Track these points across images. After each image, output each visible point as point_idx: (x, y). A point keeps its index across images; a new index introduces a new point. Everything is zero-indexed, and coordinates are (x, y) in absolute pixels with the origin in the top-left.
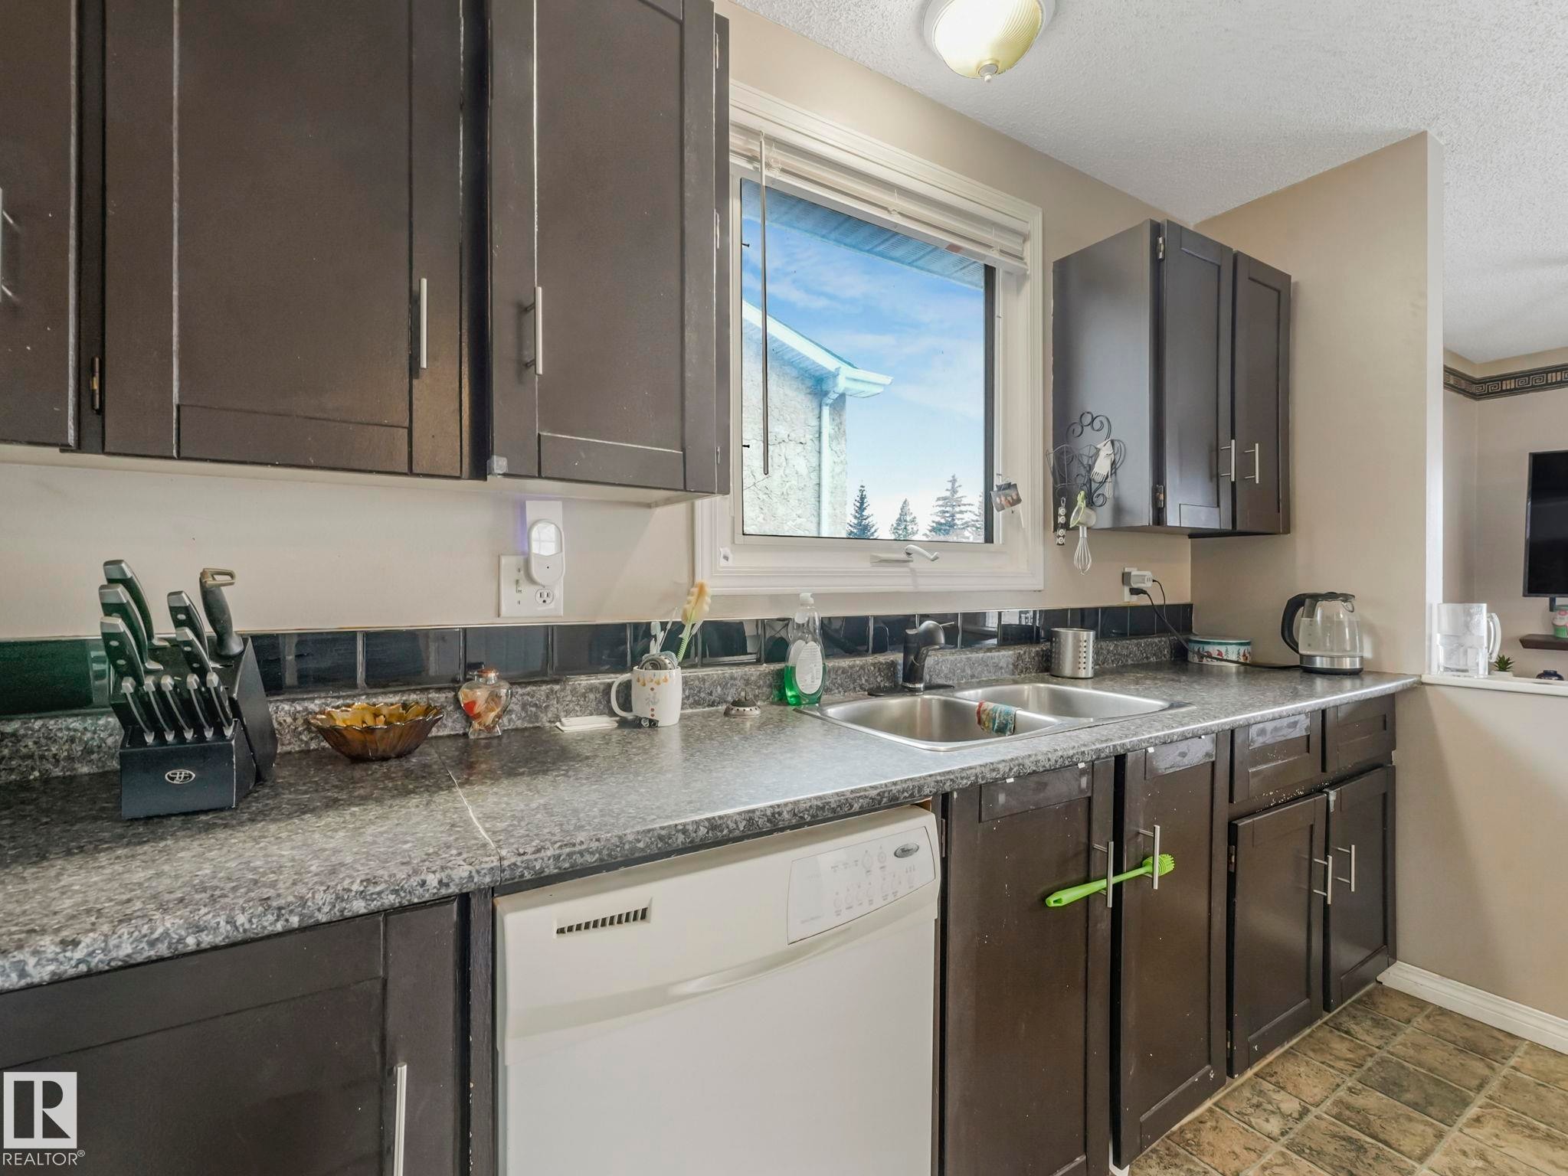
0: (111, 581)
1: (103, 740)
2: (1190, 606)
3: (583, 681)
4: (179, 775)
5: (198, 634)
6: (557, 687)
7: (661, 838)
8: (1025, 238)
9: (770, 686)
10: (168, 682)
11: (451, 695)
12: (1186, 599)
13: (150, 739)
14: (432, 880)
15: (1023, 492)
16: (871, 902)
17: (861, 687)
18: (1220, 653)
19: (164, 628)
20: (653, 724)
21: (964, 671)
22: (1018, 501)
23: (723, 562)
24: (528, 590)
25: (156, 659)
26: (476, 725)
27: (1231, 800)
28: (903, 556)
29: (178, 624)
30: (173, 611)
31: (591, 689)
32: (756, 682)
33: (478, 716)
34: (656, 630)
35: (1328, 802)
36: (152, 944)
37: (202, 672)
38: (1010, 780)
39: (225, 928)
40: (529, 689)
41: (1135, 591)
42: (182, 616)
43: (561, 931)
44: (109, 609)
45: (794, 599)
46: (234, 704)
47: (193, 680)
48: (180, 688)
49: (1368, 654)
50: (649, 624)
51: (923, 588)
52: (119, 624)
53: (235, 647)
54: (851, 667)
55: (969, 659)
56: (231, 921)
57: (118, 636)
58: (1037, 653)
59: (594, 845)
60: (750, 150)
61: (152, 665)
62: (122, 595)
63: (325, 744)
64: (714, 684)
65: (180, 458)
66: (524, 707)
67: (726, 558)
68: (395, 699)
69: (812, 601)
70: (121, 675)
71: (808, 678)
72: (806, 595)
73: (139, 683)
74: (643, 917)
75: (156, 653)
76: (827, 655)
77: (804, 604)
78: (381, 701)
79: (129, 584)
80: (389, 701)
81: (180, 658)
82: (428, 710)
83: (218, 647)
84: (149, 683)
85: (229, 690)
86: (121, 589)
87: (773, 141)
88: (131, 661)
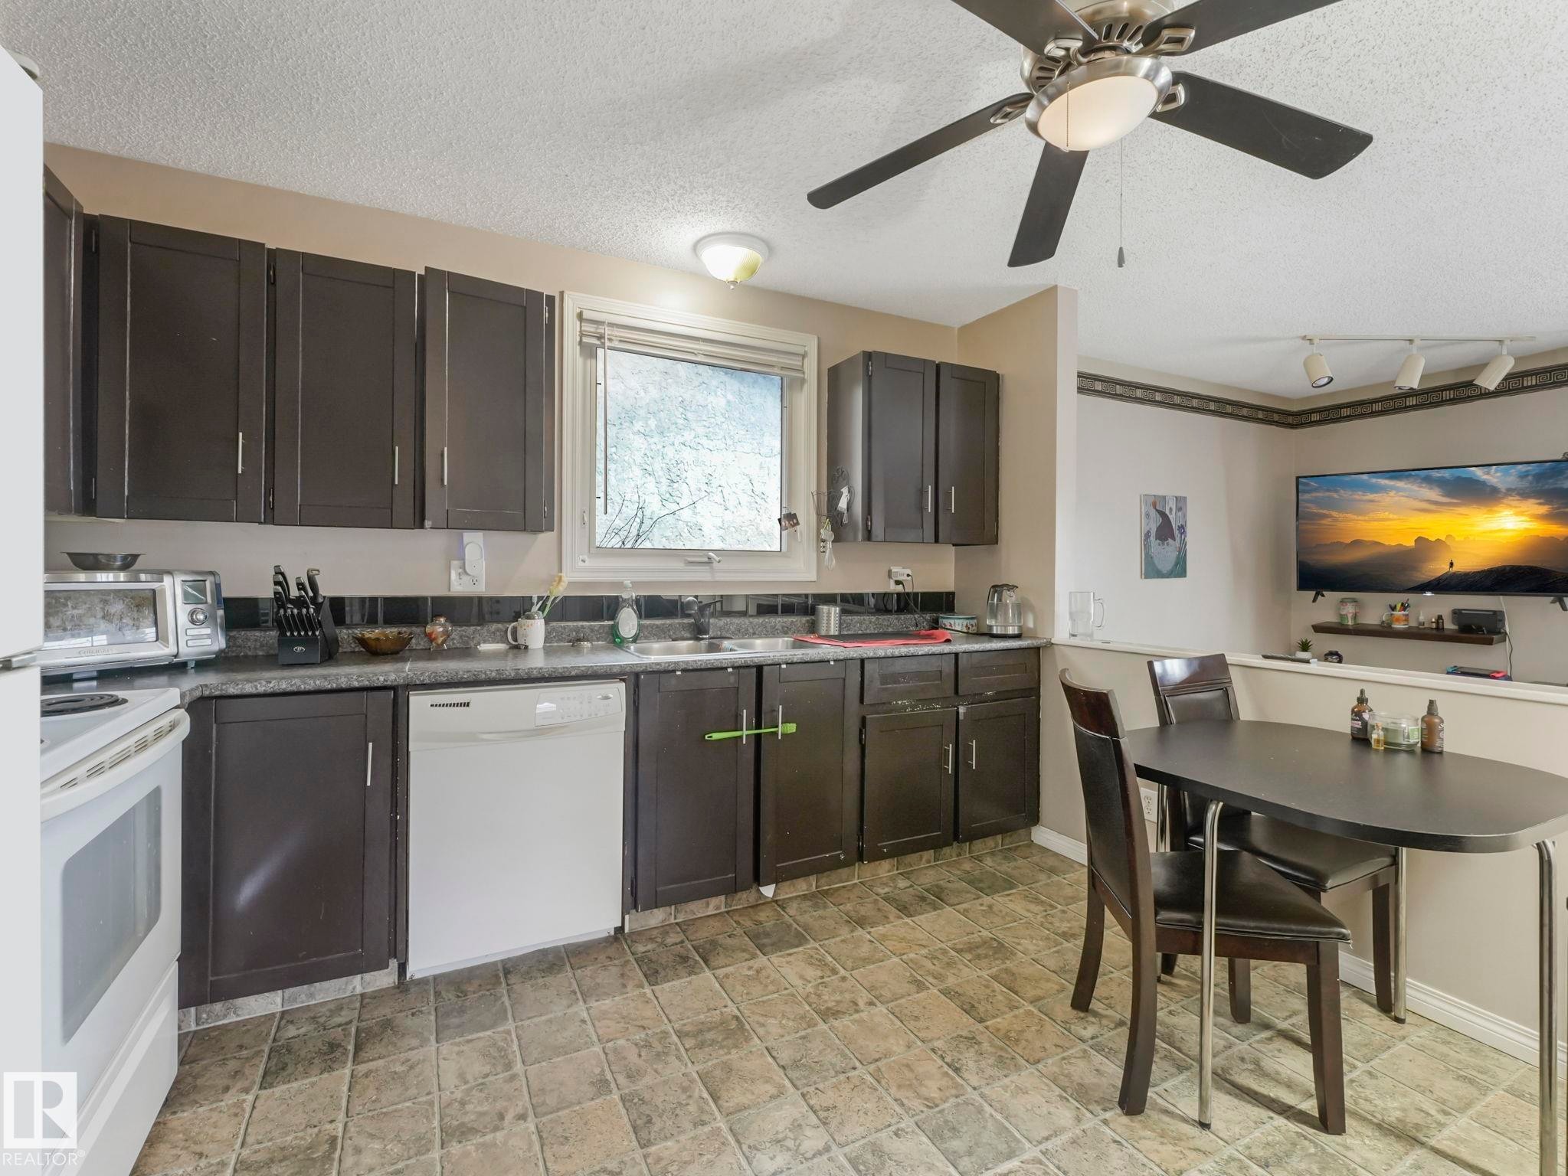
0: (276, 573)
1: (268, 641)
2: (953, 594)
3: (494, 627)
4: (299, 649)
5: (307, 593)
6: (479, 628)
7: (474, 675)
8: (804, 356)
9: (607, 633)
10: (296, 611)
11: (423, 629)
12: (952, 589)
13: (288, 634)
14: (382, 679)
15: (801, 518)
16: (582, 716)
17: (670, 636)
18: (951, 625)
19: (294, 592)
20: (526, 647)
21: (747, 630)
22: (798, 523)
23: (581, 564)
24: (465, 578)
25: (291, 603)
26: (434, 644)
27: (862, 701)
28: (706, 560)
29: (299, 589)
30: (298, 584)
31: (498, 630)
32: (598, 631)
33: (435, 639)
34: (535, 600)
35: (958, 713)
36: (292, 685)
37: (308, 608)
38: (678, 673)
39: (312, 684)
40: (464, 628)
41: (898, 583)
42: (301, 586)
43: (432, 706)
44: (276, 583)
45: (620, 585)
46: (319, 622)
47: (304, 611)
48: (300, 614)
49: (1031, 624)
50: (531, 597)
51: (717, 579)
52: (279, 589)
53: (320, 600)
54: (663, 624)
55: (751, 623)
56: (315, 683)
57: (279, 593)
58: (808, 621)
59: (445, 674)
60: (598, 333)
61: (289, 606)
62: (281, 578)
63: (362, 649)
64: (571, 630)
65: (300, 525)
66: (461, 637)
67: (584, 561)
68: (396, 630)
69: (631, 585)
70: (279, 607)
71: (627, 629)
72: (627, 583)
73: (285, 612)
74: (468, 706)
75: (291, 601)
76: (640, 617)
77: (626, 587)
78: (388, 631)
79: (283, 574)
80: (392, 631)
81: (299, 602)
82: (411, 634)
83: (314, 600)
84: (289, 611)
85: (318, 616)
86: (280, 576)
87: (611, 325)
88: (283, 602)
